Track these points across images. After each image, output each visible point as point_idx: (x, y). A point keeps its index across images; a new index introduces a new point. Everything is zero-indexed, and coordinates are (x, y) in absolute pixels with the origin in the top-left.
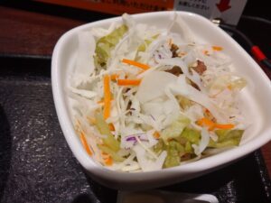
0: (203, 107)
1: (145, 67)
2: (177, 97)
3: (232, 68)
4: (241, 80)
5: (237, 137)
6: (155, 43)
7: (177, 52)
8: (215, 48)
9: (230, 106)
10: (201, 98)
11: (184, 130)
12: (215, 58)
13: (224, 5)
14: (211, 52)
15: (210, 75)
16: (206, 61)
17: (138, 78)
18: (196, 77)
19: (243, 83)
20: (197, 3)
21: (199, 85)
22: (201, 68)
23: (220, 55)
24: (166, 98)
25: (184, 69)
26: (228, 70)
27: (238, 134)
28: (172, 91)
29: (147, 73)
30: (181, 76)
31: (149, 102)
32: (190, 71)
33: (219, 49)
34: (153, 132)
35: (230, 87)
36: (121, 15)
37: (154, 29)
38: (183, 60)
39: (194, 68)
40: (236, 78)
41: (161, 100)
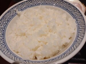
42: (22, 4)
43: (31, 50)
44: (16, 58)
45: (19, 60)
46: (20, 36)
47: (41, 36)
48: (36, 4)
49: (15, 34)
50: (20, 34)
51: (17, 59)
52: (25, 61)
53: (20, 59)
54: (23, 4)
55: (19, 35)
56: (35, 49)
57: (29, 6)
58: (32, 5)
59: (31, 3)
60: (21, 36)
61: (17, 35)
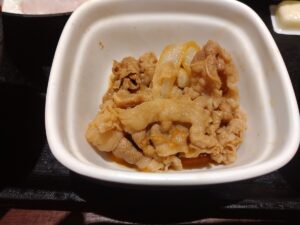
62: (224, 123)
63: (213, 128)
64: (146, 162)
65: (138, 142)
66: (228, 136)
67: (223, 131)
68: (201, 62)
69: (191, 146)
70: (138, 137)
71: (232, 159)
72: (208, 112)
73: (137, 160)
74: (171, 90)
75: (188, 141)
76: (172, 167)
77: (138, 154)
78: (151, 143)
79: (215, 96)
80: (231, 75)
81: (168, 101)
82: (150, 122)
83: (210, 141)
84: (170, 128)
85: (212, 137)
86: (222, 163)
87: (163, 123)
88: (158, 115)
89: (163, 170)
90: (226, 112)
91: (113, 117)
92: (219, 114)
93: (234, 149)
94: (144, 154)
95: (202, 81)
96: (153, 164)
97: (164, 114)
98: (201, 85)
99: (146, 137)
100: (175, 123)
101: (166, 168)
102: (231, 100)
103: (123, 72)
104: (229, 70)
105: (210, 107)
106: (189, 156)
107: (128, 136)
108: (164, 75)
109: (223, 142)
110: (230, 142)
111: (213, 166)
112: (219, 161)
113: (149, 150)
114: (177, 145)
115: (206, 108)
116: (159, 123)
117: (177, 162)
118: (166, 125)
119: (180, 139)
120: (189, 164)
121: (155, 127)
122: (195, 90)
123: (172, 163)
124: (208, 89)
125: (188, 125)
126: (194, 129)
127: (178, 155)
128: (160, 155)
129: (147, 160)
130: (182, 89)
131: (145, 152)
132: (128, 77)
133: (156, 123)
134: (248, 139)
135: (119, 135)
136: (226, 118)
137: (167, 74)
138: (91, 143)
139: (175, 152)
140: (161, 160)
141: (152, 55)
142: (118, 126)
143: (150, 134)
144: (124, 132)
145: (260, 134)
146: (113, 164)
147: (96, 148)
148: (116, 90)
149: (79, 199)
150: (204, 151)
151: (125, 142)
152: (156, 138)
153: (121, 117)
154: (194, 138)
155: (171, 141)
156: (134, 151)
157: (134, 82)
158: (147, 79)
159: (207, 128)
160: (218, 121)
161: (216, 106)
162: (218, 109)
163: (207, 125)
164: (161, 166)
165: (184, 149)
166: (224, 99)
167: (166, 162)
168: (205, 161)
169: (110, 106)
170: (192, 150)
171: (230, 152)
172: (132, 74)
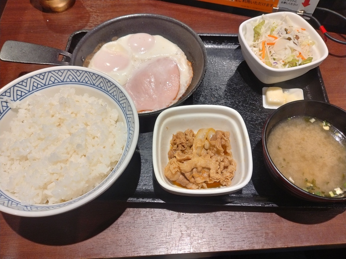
0: (299, 52)
1: (276, 38)
2: (290, 48)
3: (309, 37)
4: (313, 42)
5: (310, 59)
6: (278, 28)
7: (288, 31)
8: (302, 29)
9: (308, 52)
10: (298, 49)
11: (293, 59)
12: (302, 33)
13: (306, 3)
14: (300, 31)
15: (301, 40)
16: (299, 35)
17: (274, 42)
18: (296, 41)
19: (313, 43)
20: (292, 2)
21: (297, 44)
22: (297, 37)
23: (305, 32)
24: (286, 49)
25: (292, 38)
26: (308, 38)
27: (311, 58)
28: (288, 46)
29: (277, 40)
30: (291, 40)
31: (279, 51)
32: (294, 39)
33: (304, 30)
34: (282, 60)
35: (308, 45)
36: (261, 15)
37: (275, 21)
38: (291, 34)
39: (295, 38)
40: (311, 41)
41: (284, 50)
42: (22, 85)
43: (36, 189)
44: (10, 202)
45: (16, 205)
46: (18, 162)
47: (56, 163)
48: (56, 81)
49: (9, 156)
50: (18, 158)
51: (12, 204)
52: (26, 206)
53: (18, 204)
54: (24, 84)
55: (17, 160)
56: (45, 187)
57: (39, 86)
58: (45, 85)
59: (43, 79)
60: (20, 160)
61: (13, 159)
62: (226, 167)
63: (219, 171)
64: (191, 185)
65: (187, 177)
66: (227, 174)
67: (224, 171)
68: (214, 142)
69: (211, 178)
70: (188, 175)
71: (229, 183)
72: (218, 163)
73: (187, 185)
74: (201, 151)
75: (209, 176)
76: (202, 187)
77: (187, 182)
78: (193, 177)
79: (221, 156)
80: (228, 146)
81: (200, 158)
82: (193, 168)
83: (218, 176)
84: (201, 170)
85: (219, 174)
86: (225, 185)
87: (198, 168)
88: (196, 165)
89: (198, 188)
90: (226, 163)
91: (177, 166)
92: (223, 164)
93: (230, 179)
94: (190, 182)
95: (215, 149)
96: (194, 186)
97: (199, 164)
98: (214, 150)
99: (191, 175)
100: (203, 168)
101: (200, 188)
102: (228, 157)
103: (178, 141)
104: (227, 144)
105: (219, 161)
106: (209, 183)
107: (183, 174)
108: (198, 145)
109: (224, 176)
110: (227, 176)
111: (221, 187)
112: (224, 185)
113: (192, 180)
114: (204, 178)
115: (217, 161)
116: (196, 168)
117: (205, 185)
118: (200, 169)
119: (205, 175)
120: (210, 186)
121: (194, 170)
122: (212, 152)
123: (202, 185)
124: (218, 152)
125: (209, 169)
126: (211, 171)
127: (205, 182)
128: (197, 182)
129: (191, 184)
130: (207, 150)
131: (191, 181)
132: (181, 144)
133: (195, 168)
134: (236, 175)
135: (179, 173)
136: (226, 165)
137: (199, 144)
138: (167, 177)
139: (204, 181)
140: (197, 184)
141: (191, 131)
142: (179, 170)
143: (192, 173)
144: (181, 172)
145: (240, 173)
146: (175, 186)
147: (169, 179)
148: (175, 150)
149: (162, 202)
150: (216, 180)
151: (181, 176)
152: (195, 175)
153: (180, 166)
154: (211, 175)
155: (202, 176)
156: (185, 180)
157: (183, 146)
158: (189, 144)
159: (217, 170)
160: (222, 167)
161: (222, 160)
162: (222, 161)
163: (217, 169)
164: (197, 187)
165: (208, 180)
166: (225, 156)
167: (200, 185)
168: (217, 184)
169: (175, 161)
170: (211, 180)
171: (228, 180)
172: (182, 143)
